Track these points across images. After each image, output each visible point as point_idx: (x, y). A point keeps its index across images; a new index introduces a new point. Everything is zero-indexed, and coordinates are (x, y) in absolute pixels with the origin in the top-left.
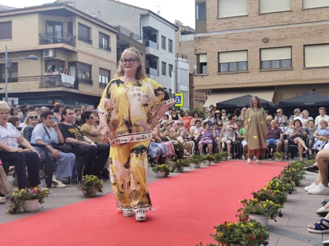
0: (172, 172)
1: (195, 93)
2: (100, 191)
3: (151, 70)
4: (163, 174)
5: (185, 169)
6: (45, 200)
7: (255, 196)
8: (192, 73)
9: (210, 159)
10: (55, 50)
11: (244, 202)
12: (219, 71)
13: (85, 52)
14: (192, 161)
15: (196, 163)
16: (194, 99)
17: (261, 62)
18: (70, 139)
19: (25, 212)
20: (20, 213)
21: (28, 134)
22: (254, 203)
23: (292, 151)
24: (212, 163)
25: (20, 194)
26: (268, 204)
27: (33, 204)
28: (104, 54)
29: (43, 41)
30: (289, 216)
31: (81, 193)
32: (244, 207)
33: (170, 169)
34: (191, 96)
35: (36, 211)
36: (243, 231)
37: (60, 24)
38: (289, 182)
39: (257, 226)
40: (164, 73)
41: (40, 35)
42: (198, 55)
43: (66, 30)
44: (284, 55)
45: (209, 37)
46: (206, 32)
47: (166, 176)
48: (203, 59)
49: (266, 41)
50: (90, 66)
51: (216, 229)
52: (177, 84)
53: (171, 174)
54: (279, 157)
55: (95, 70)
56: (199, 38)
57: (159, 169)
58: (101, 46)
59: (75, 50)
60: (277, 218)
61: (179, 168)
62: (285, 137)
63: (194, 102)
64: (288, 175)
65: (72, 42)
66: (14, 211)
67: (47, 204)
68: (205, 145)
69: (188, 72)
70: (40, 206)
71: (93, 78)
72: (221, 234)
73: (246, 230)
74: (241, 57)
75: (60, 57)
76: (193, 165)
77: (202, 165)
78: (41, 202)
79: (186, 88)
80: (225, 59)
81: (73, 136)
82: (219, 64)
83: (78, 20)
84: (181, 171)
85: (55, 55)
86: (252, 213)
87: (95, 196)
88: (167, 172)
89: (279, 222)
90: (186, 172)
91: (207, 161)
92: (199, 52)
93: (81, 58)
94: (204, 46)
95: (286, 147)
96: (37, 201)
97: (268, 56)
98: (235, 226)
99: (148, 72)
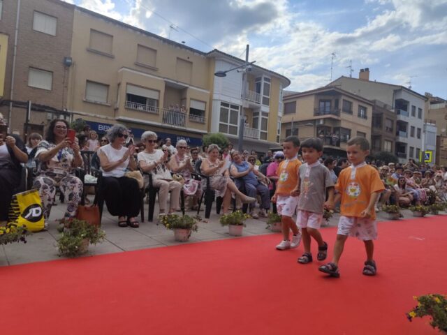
1: (441, 152)
3: (401, 132)
8: (439, 135)
10: (325, 119)
13: (346, 120)
16: (440, 157)
28: (361, 121)
29: (317, 113)
34: (437, 154)
37: (330, 101)
40: (412, 135)
41: (315, 109)
43: (333, 105)
50: (350, 130)
52: (425, 145)
55: (354, 133)
58: (359, 115)
59: (339, 119)
63: (440, 160)
65: (337, 114)
69: (436, 135)
75: (328, 124)
79: (434, 148)
83: (343, 97)
85: (324, 123)
93: (343, 125)
99: (397, 134)
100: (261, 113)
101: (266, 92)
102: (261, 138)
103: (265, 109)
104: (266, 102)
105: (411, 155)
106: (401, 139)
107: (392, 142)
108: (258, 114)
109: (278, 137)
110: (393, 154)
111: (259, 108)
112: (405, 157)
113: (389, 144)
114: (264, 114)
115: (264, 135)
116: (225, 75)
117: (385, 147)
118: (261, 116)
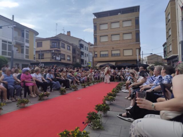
0: (87, 86)
1: (94, 62)
2: (65, 93)
3: (82, 56)
4: (84, 87)
5: (90, 85)
6: (49, 96)
7: (108, 94)
9: (97, 82)
10: (55, 50)
11: (104, 97)
12: (100, 56)
13: (63, 51)
14: (92, 83)
15: (93, 83)
17: (112, 54)
18: (57, 77)
19: (43, 100)
20: (42, 100)
21: (45, 76)
22: (107, 97)
23: (120, 79)
24: (98, 83)
25: (41, 95)
26: (111, 97)
27: (46, 98)
28: (68, 51)
29: (51, 48)
30: (117, 100)
31: (60, 93)
32: (104, 98)
33: (86, 85)
34: (93, 63)
35: (46, 100)
36: (102, 107)
37: (56, 43)
38: (118, 90)
39: (107, 105)
40: (85, 57)
41: (50, 46)
42: (95, 52)
43: (58, 45)
44: (118, 52)
45: (98, 47)
46: (97, 46)
47: (85, 87)
48: (96, 53)
49: (113, 48)
50: (64, 55)
51: (95, 106)
52: (89, 60)
53: (86, 87)
54: (116, 81)
55: (66, 56)
56: (95, 47)
57: (82, 85)
58: (68, 49)
59: (60, 50)
60: (113, 101)
61: (88, 85)
62: (118, 75)
63: (94, 65)
64: (118, 87)
66: (40, 100)
67: (50, 97)
68: (96, 78)
69: (92, 56)
70: (47, 98)
71: (65, 58)
72: (96, 108)
73: (103, 107)
74: (106, 53)
75: (56, 52)
76: (92, 84)
77: (95, 84)
78: (48, 97)
79: (92, 61)
80: (102, 53)
81: (58, 76)
82: (100, 55)
83: (61, 42)
84: (89, 86)
85: (55, 52)
86: (106, 100)
87: (64, 94)
88: (85, 86)
89: (114, 102)
90: (90, 86)
91: (96, 83)
92: (95, 51)
93: (62, 52)
94: (96, 49)
95: (118, 78)
96: (46, 96)
97: (114, 52)
98: (101, 105)
99: (81, 56)
100: (25, 47)
101: (27, 37)
102: (26, 58)
103: (27, 44)
104: (27, 41)
105: (86, 64)
106: (82, 58)
107: (79, 59)
108: (23, 47)
109: (34, 57)
110: (80, 63)
111: (24, 44)
112: (84, 64)
113: (79, 60)
114: (27, 47)
115: (27, 57)
116: (2, 28)
117: (77, 61)
118: (25, 48)
